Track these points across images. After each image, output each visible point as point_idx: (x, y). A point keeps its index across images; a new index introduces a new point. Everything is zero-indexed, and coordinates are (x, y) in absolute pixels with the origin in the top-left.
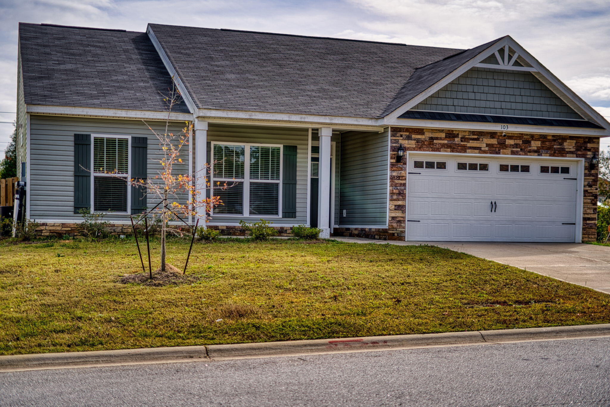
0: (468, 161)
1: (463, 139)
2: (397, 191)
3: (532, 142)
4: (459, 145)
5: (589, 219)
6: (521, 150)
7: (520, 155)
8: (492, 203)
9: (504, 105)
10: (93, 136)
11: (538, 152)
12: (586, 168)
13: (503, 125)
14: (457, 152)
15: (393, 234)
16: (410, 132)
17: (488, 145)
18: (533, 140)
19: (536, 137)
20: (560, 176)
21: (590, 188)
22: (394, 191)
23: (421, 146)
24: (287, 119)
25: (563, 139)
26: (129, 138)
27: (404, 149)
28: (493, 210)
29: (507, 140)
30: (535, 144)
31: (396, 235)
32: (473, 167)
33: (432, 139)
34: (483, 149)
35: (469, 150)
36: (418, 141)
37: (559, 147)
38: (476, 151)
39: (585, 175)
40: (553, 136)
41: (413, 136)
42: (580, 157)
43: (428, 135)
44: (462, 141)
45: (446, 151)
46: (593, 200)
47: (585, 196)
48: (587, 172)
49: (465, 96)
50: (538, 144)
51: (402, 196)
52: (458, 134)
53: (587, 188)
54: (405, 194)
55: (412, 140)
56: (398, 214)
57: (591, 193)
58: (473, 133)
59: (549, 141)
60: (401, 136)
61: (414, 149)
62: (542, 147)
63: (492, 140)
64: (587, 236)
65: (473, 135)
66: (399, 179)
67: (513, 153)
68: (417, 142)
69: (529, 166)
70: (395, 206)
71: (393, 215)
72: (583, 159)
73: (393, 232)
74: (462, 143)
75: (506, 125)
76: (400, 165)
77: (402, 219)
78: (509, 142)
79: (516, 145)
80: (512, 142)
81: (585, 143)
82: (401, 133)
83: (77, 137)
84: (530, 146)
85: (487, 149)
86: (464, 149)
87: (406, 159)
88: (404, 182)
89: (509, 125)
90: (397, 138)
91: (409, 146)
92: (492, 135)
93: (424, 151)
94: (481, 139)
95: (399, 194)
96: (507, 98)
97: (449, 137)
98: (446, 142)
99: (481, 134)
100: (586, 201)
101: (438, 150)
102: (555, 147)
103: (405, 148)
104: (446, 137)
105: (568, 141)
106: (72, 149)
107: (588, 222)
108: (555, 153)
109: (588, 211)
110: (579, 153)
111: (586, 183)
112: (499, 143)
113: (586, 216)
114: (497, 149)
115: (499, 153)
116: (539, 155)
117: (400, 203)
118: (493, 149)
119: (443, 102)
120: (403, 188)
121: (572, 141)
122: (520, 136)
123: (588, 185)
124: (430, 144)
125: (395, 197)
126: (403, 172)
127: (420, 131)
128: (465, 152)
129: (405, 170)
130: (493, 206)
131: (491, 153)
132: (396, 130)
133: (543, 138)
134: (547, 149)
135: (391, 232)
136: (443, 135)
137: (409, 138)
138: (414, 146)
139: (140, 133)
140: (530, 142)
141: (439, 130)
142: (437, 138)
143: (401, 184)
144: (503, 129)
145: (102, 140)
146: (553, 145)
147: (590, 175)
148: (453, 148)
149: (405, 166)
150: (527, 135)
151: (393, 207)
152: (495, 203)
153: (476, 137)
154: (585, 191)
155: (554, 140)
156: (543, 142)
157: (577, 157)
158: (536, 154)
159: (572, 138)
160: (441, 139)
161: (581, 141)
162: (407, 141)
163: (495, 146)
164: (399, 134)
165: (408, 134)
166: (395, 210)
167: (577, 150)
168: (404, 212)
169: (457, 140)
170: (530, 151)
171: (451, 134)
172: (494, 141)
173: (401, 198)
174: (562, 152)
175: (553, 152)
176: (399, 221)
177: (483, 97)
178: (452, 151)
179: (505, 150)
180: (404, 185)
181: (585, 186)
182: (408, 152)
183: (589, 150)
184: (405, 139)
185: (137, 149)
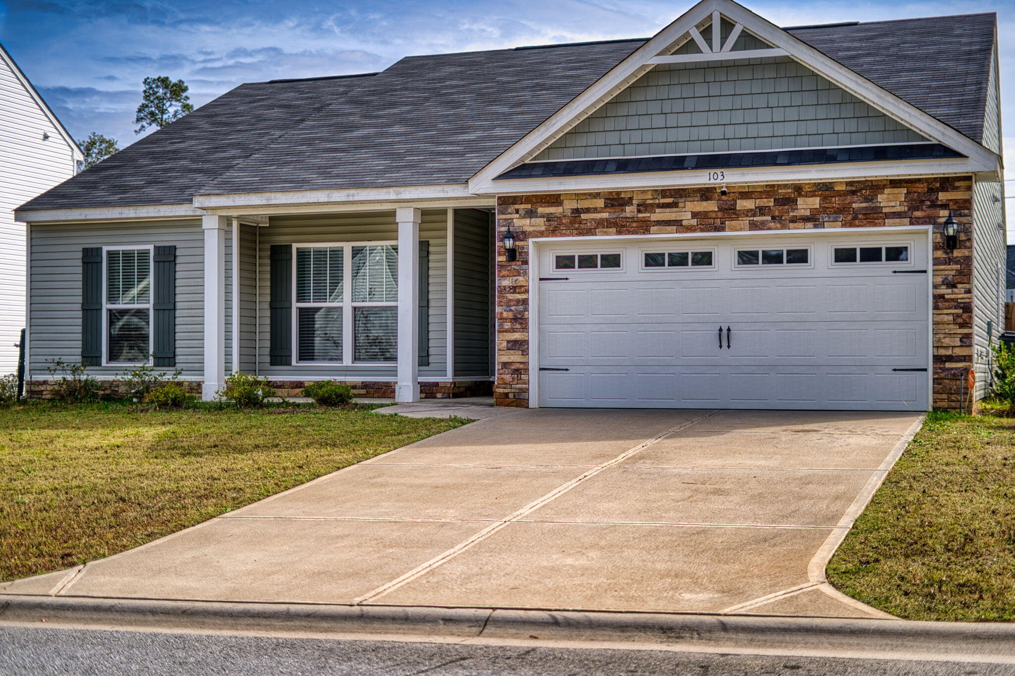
0: (666, 249)
1: (643, 207)
2: (510, 315)
3: (800, 201)
4: (633, 219)
5: (950, 358)
6: (773, 218)
7: (770, 229)
8: (721, 330)
9: (730, 131)
10: (105, 249)
11: (813, 219)
12: (936, 248)
13: (712, 171)
14: (629, 233)
15: (507, 395)
16: (532, 203)
17: (695, 215)
18: (800, 195)
19: (807, 189)
20: (884, 267)
21: (949, 291)
22: (505, 315)
23: (555, 227)
24: (326, 200)
25: (875, 187)
26: (151, 247)
27: (524, 235)
28: (725, 344)
29: (738, 202)
30: (807, 205)
31: (511, 396)
32: (679, 260)
33: (577, 211)
34: (684, 223)
35: (655, 228)
36: (549, 218)
37: (864, 205)
38: (669, 228)
39: (936, 261)
40: (850, 183)
41: (541, 210)
42: (918, 224)
43: (569, 205)
44: (639, 211)
45: (606, 234)
46: (958, 316)
47: (936, 307)
48: (940, 254)
49: (645, 122)
50: (815, 202)
51: (521, 324)
52: (631, 199)
53: (943, 290)
54: (527, 320)
55: (536, 217)
56: (515, 357)
57: (953, 300)
58: (664, 192)
59: (840, 194)
60: (517, 211)
61: (542, 234)
62: (824, 210)
63: (704, 204)
64: (944, 396)
65: (663, 197)
66: (514, 292)
67: (754, 226)
68: (548, 221)
69: (806, 250)
70: (508, 342)
71: (505, 359)
72: (930, 228)
73: (506, 391)
74: (640, 215)
75: (718, 171)
76: (515, 266)
77: (522, 366)
78: (744, 204)
79: (762, 210)
80: (749, 204)
81: (931, 191)
82: (517, 207)
83: (86, 251)
84: (793, 210)
85: (694, 222)
86: (645, 226)
87: (527, 253)
88: (524, 296)
89: (726, 171)
90: (509, 216)
91: (531, 229)
92: (705, 193)
93: (562, 235)
94: (681, 205)
95: (515, 319)
96: (738, 117)
97: (613, 206)
98: (605, 215)
99: (680, 194)
100: (939, 318)
101: (590, 232)
102: (854, 205)
103: (523, 233)
104: (606, 206)
105: (887, 191)
106: (80, 270)
107: (948, 365)
108: (855, 218)
109: (947, 341)
110: (918, 214)
111: (939, 280)
112: (721, 209)
113: (942, 352)
114: (718, 221)
115: (722, 229)
116: (816, 226)
117: (517, 336)
118: (704, 222)
119: (600, 139)
120: (521, 308)
121: (896, 191)
122: (770, 190)
123: (943, 283)
124: (572, 222)
125: (507, 326)
126: (521, 278)
127: (554, 199)
128: (647, 231)
129: (526, 273)
130: (725, 336)
131: (702, 230)
132: (506, 201)
133: (825, 189)
134: (835, 213)
135: (501, 390)
136: (600, 203)
137: (531, 214)
138: (543, 228)
139: (166, 239)
140: (795, 201)
141: (590, 194)
142: (588, 210)
143: (518, 301)
144: (712, 181)
145: (117, 253)
146: (851, 203)
147: (949, 261)
148: (621, 226)
149: (525, 267)
150: (785, 186)
151: (505, 344)
152: (729, 330)
153: (670, 200)
154: (938, 298)
155: (853, 193)
156: (824, 199)
157: (911, 224)
158: (810, 225)
159: (895, 183)
160: (596, 210)
161: (922, 188)
162: (528, 221)
163: (714, 215)
164: (512, 208)
165: (529, 206)
166: (508, 349)
167: (913, 208)
168: (525, 352)
169: (630, 211)
170: (794, 220)
171: (616, 200)
172: (711, 206)
173: (518, 326)
174: (873, 216)
175: (850, 217)
176: (517, 371)
177: (684, 120)
178: (619, 233)
179: (734, 223)
180: (525, 302)
181: (935, 287)
182: (531, 241)
183: (944, 206)
184: (524, 218)
185: (161, 264)
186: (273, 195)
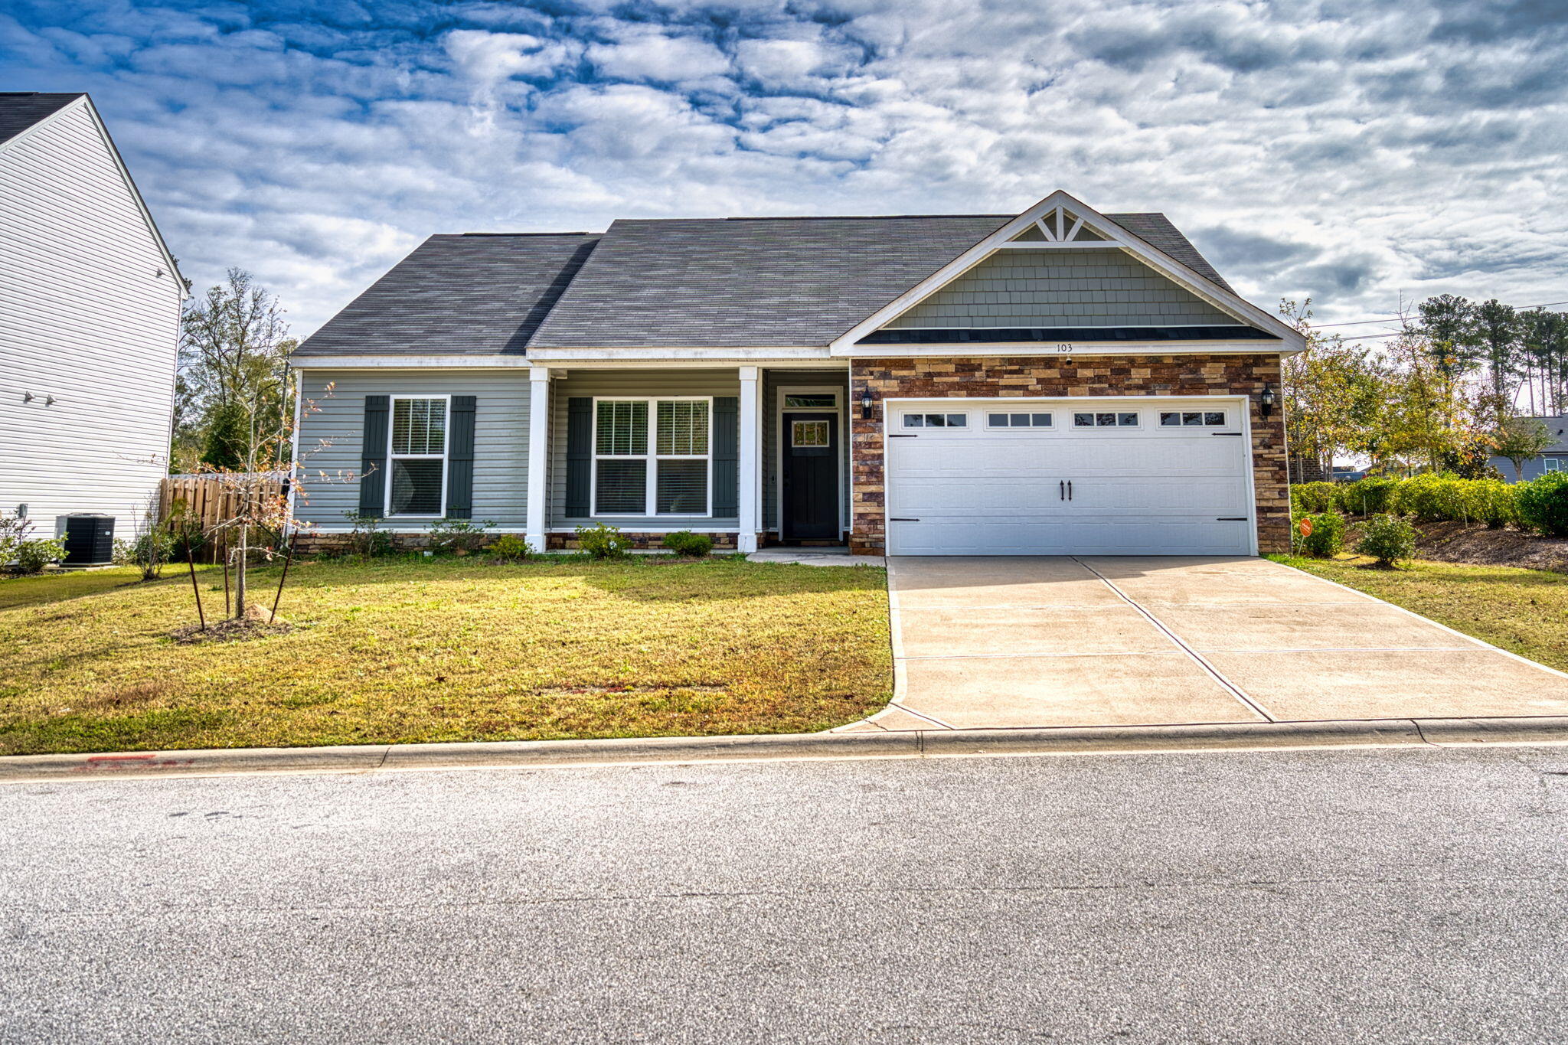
0: (1009, 411)
1: (991, 372)
2: (867, 469)
3: (1133, 371)
4: (982, 384)
5: (1271, 509)
6: (1111, 386)
7: (1108, 395)
8: (1061, 484)
9: (1068, 310)
10: (393, 397)
11: (1146, 387)
12: (1253, 413)
13: (1061, 344)
14: (979, 395)
15: (863, 544)
16: (886, 367)
17: (1039, 381)
18: (1133, 367)
19: (1139, 361)
20: (1205, 431)
21: (1267, 451)
22: (861, 468)
23: (908, 388)
24: (672, 357)
25: (1199, 361)
26: (447, 397)
27: (877, 396)
28: (1066, 496)
29: (1079, 370)
30: (1138, 375)
31: (867, 545)
32: (1020, 420)
33: (930, 375)
34: (1030, 388)
35: (1004, 392)
36: (902, 380)
37: (1190, 376)
38: (1017, 392)
39: (1254, 426)
40: (1176, 358)
41: (894, 373)
42: (1237, 393)
43: (921, 369)
44: (988, 376)
45: (958, 396)
46: (1276, 472)
47: (1256, 465)
48: (1256, 419)
49: (991, 298)
50: (1147, 373)
51: (877, 477)
52: (980, 365)
53: (1261, 451)
54: (882, 474)
55: (891, 379)
56: (870, 508)
57: (1270, 459)
58: (1011, 361)
59: (1168, 366)
60: (871, 373)
61: (896, 395)
62: (1154, 380)
63: (1049, 371)
64: (1268, 542)
65: (1010, 364)
66: (870, 448)
67: (1093, 392)
68: (902, 382)
69: (1136, 414)
70: (864, 494)
71: (861, 510)
72: (1247, 397)
73: (863, 540)
74: (989, 380)
75: (1066, 343)
76: (870, 423)
77: (878, 517)
78: (1082, 373)
79: (1099, 379)
80: (1088, 373)
81: (1246, 366)
82: (871, 369)
83: (370, 399)
84: (1128, 379)
85: (1039, 387)
86: (993, 390)
87: (882, 412)
88: (880, 452)
89: (1073, 344)
90: (863, 378)
91: (886, 390)
92: (1049, 362)
93: (915, 396)
94: (1026, 372)
95: (871, 473)
96: (1075, 297)
97: (963, 371)
98: (957, 379)
99: (1026, 362)
100: (1259, 475)
101: (943, 394)
102: (1181, 377)
103: (877, 393)
104: (957, 371)
105: (1208, 365)
106: (362, 418)
107: (1269, 515)
108: (1182, 387)
109: (1267, 494)
110: (1236, 385)
111: (1258, 441)
112: (1062, 377)
113: (1264, 504)
114: (1061, 388)
115: (1066, 394)
116: (1148, 394)
117: (873, 488)
118: (1051, 388)
119: (950, 311)
120: (877, 462)
121: (1217, 365)
122: (1107, 361)
123: (1261, 444)
124: (926, 385)
125: (863, 479)
126: (876, 435)
127: (907, 363)
128: (996, 395)
129: (881, 431)
130: (1066, 490)
131: (1047, 395)
132: (860, 364)
133: (1154, 362)
134: (1165, 382)
135: (858, 540)
136: (951, 368)
137: (885, 376)
138: (897, 390)
139: (466, 389)
140: (1129, 371)
141: (942, 360)
142: (939, 374)
143: (873, 456)
144: (1061, 352)
145: (407, 402)
146: (1178, 375)
147: (1264, 426)
148: (973, 390)
149: (879, 424)
150: (1120, 358)
151: (861, 496)
152: (1069, 484)
153: (1016, 367)
154: (1258, 458)
155: (1180, 366)
156: (1154, 370)
157: (1231, 393)
158: (1143, 392)
159: (1215, 359)
160: (947, 374)
161: (1239, 363)
162: (882, 382)
163: (1057, 382)
164: (866, 370)
165: (883, 369)
166: (864, 501)
167: (1231, 380)
168: (881, 504)
169: (979, 375)
170: (1129, 388)
171: (966, 366)
172: (1054, 373)
173: (874, 479)
174: (1198, 386)
175: (1177, 387)
176: (874, 522)
177: (1027, 297)
178: (970, 395)
179: (1076, 389)
180: (881, 457)
181: (1254, 447)
182: (885, 400)
183: (1258, 379)
184: (879, 379)
185: (459, 415)
186: (615, 350)
